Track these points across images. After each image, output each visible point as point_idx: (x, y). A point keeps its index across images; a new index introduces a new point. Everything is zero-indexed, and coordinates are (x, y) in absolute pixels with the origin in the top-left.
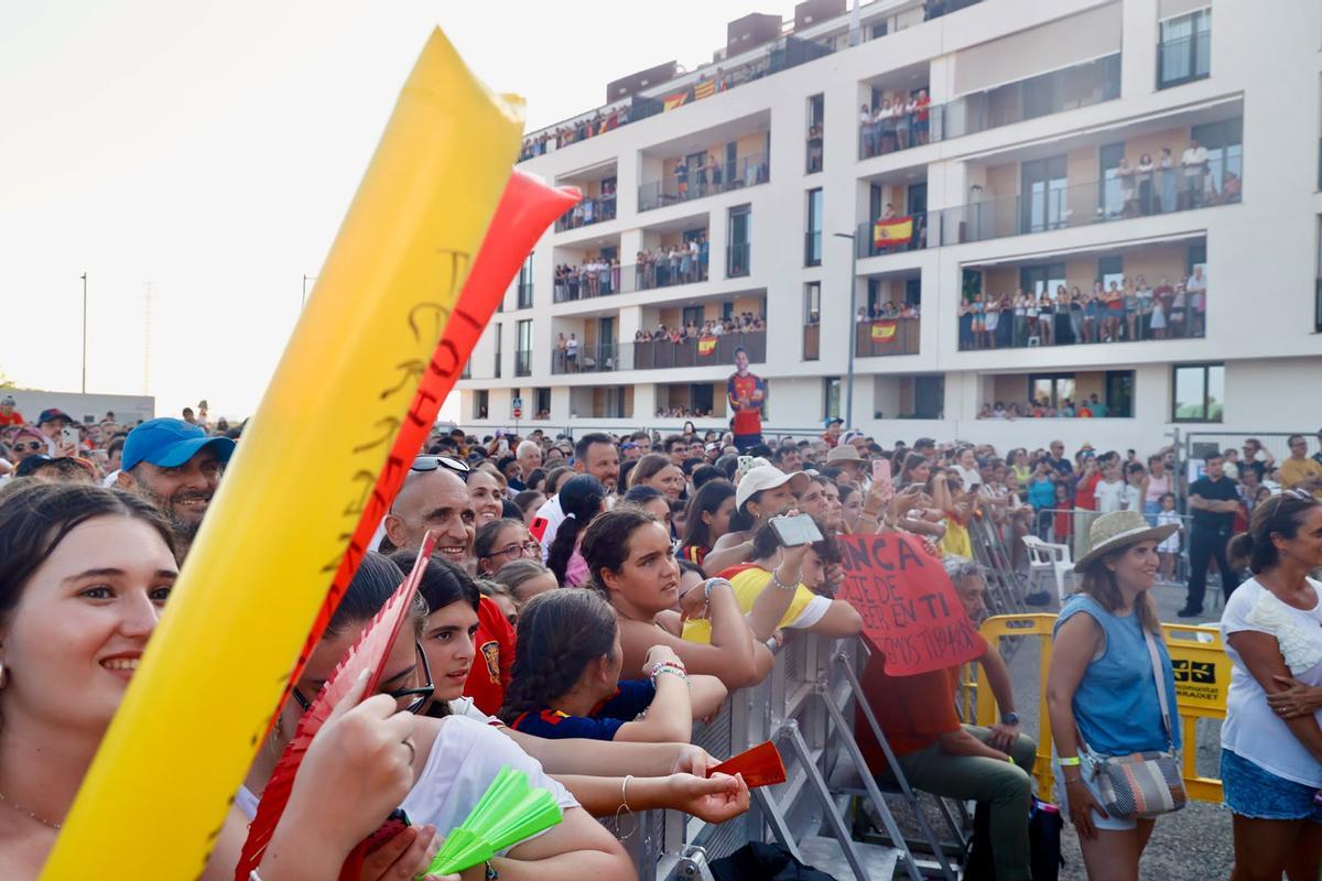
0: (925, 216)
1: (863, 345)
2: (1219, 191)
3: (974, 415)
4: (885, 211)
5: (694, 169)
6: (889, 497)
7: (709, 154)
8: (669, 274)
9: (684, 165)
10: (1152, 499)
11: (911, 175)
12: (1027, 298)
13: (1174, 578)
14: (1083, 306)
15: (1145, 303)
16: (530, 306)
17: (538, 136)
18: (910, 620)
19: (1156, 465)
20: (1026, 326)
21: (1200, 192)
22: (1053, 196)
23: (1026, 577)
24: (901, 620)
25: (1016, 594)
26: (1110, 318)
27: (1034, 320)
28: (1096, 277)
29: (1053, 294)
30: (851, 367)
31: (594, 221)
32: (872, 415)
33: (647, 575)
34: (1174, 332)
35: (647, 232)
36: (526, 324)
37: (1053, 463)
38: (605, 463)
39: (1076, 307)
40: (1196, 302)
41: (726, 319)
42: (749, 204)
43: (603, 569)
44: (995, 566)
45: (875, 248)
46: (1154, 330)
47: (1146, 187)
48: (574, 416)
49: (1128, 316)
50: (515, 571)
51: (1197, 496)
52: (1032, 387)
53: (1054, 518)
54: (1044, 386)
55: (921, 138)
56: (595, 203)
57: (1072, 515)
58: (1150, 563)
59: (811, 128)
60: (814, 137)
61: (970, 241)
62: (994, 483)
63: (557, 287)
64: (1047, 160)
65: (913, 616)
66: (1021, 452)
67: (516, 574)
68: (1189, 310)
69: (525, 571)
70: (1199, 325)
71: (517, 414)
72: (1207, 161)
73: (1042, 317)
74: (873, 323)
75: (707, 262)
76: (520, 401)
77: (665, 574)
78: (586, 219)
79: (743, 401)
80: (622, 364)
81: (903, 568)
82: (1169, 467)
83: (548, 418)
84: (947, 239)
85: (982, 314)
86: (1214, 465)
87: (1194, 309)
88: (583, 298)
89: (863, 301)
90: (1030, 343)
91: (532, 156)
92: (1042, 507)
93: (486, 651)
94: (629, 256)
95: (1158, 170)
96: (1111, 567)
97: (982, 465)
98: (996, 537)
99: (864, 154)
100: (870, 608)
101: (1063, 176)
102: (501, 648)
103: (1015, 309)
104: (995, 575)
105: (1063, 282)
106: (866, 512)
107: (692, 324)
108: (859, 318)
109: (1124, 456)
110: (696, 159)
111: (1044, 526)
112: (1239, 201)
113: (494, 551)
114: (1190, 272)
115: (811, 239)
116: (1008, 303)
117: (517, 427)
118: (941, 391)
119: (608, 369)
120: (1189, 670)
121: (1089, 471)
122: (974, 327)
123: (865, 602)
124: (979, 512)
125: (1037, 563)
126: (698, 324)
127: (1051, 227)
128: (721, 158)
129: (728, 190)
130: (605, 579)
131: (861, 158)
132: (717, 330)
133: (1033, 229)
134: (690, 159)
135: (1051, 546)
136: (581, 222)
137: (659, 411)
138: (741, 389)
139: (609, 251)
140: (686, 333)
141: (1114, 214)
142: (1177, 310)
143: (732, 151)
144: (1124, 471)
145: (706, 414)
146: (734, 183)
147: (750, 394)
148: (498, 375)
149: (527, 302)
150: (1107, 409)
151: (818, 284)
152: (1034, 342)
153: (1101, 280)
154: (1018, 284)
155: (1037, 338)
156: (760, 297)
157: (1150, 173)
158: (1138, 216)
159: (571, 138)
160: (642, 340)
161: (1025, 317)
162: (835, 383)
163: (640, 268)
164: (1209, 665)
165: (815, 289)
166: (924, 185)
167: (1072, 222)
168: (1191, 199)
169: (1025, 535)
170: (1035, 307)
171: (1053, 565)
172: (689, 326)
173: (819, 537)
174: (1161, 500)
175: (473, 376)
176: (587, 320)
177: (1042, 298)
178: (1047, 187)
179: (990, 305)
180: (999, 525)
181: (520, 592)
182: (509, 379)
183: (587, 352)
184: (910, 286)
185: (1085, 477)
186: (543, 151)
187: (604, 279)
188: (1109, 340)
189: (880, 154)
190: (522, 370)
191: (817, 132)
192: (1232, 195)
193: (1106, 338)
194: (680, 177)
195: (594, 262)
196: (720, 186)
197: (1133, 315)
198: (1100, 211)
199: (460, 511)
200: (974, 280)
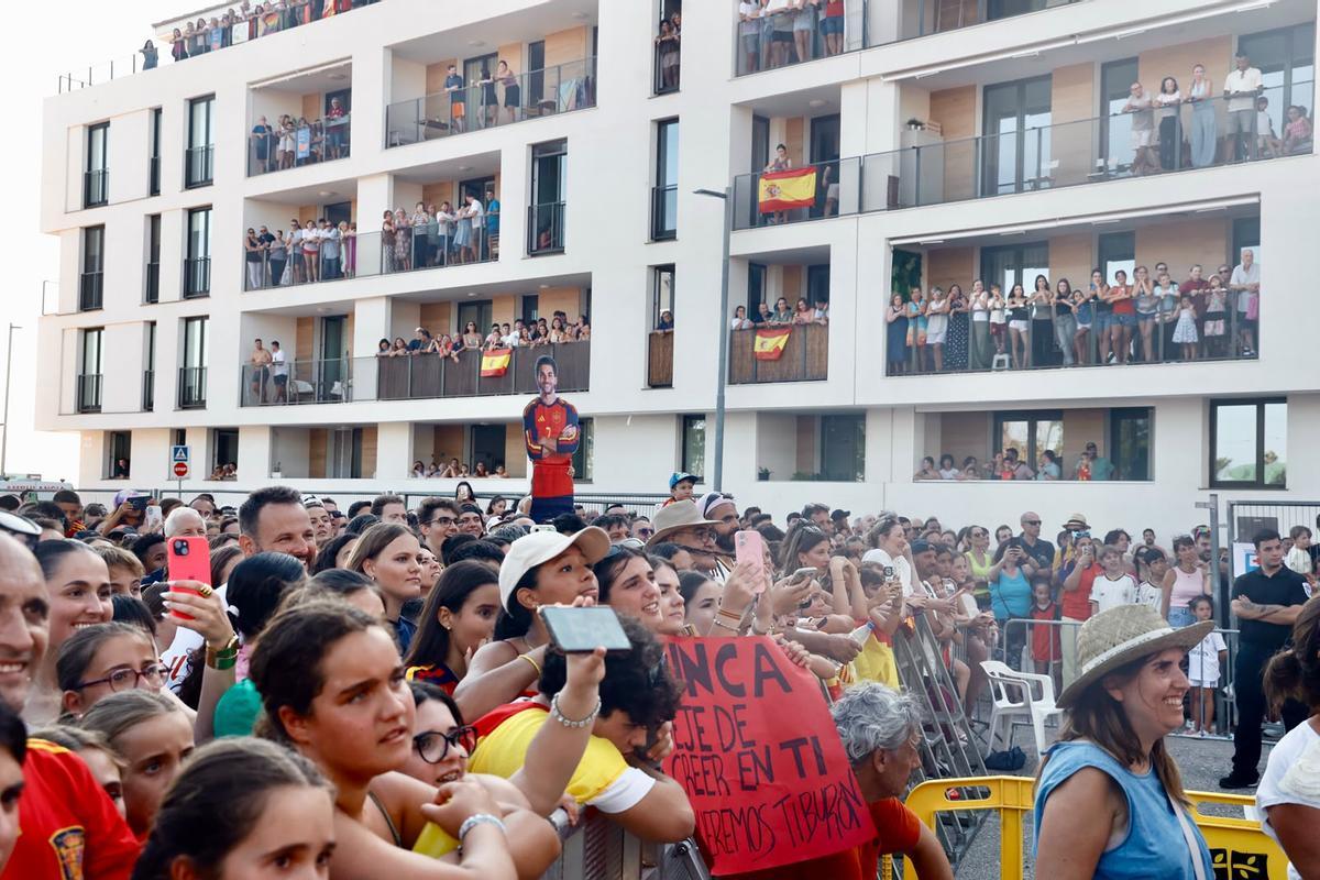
0: (836, 168)
1: (741, 366)
2: (1279, 135)
3: (911, 474)
4: (775, 155)
5: (476, 82)
6: (761, 589)
7: (500, 58)
8: (435, 248)
9: (460, 73)
10: (1178, 603)
11: (814, 103)
12: (991, 296)
13: (1214, 727)
14: (1074, 309)
15: (1168, 305)
16: (205, 293)
17: (219, 15)
18: (763, 779)
19: (1185, 552)
20: (989, 338)
21: (1252, 134)
22: (1030, 140)
23: (987, 726)
24: (750, 778)
25: (970, 749)
26: (1115, 329)
27: (1001, 329)
28: (1096, 266)
29: (1029, 288)
30: (721, 399)
31: (312, 159)
32: (753, 473)
33: (356, 718)
34: (1212, 350)
35: (400, 179)
36: (198, 323)
37: (1027, 548)
38: (289, 537)
39: (1063, 310)
40: (1244, 304)
41: (527, 321)
42: (565, 140)
43: (283, 708)
44: (937, 707)
45: (759, 215)
46: (1180, 346)
47: (1170, 127)
48: (277, 475)
49: (1141, 323)
50: (117, 708)
51: (1244, 599)
52: (998, 433)
53: (1029, 634)
54: (1016, 431)
55: (831, 43)
56: (315, 130)
57: (1057, 628)
58: (1178, 686)
59: (661, 23)
60: (667, 37)
61: (904, 206)
62: (936, 578)
63: (251, 265)
64: (1021, 84)
65: (769, 774)
66: (980, 531)
67: (118, 713)
68: (1234, 317)
69: (134, 708)
70: (1249, 340)
71: (181, 470)
72: (1262, 88)
73: (1013, 324)
74: (755, 330)
75: (497, 231)
76: (185, 450)
77: (386, 715)
78: (300, 156)
79: (547, 443)
80: (357, 392)
81: (759, 693)
82: (1205, 557)
83: (234, 478)
84: (868, 205)
85: (922, 318)
86: (1269, 549)
87: (1241, 316)
88: (293, 283)
89: (740, 297)
90: (994, 366)
91: (208, 49)
92: (1012, 616)
93: (59, 844)
94: (370, 217)
95: (1186, 102)
96: (1118, 696)
97: (918, 549)
98: (938, 662)
99: (742, 69)
100: (703, 758)
101: (1047, 109)
102: (87, 837)
103: (972, 311)
104: (937, 720)
105: (1045, 272)
106: (723, 613)
107: (471, 328)
108: (735, 323)
109: (1138, 539)
110: (480, 65)
111: (1016, 646)
112: (1310, 151)
113: (88, 679)
114: (1235, 260)
115: (660, 198)
116: (963, 301)
117: (180, 492)
118: (861, 438)
119: (336, 399)
120: (1228, 865)
121: (1082, 561)
122: (910, 338)
123: (697, 751)
124: (910, 623)
125: (1003, 703)
126: (482, 328)
127: (1027, 186)
128: (518, 67)
129: (531, 117)
130: (288, 726)
131: (738, 74)
132: (512, 339)
133: (1001, 190)
134: (471, 66)
135: (1027, 676)
136: (291, 161)
137: (418, 468)
138: (544, 424)
139: (338, 209)
140: (462, 341)
141: (1121, 168)
142: (1215, 316)
143: (537, 54)
144: (1136, 562)
145: (493, 472)
146: (541, 106)
147: (557, 434)
148: (148, 405)
149: (199, 287)
150: (1112, 467)
151: (670, 268)
152: (1000, 363)
153: (1102, 270)
154: (977, 273)
155: (1006, 357)
156: (581, 288)
157: (1176, 105)
158: (1157, 172)
159: (273, 22)
160: (390, 353)
161: (988, 324)
162: (699, 426)
163: (389, 238)
164: (1257, 856)
165: (666, 276)
166: (836, 117)
167: (1058, 180)
168: (1237, 146)
169: (985, 659)
170: (1002, 309)
171: (1028, 706)
172: (467, 331)
173: (623, 643)
174: (1192, 605)
175: (103, 409)
176: (301, 319)
177: (1012, 295)
178: (1021, 124)
179: (934, 306)
180: (944, 645)
181: (125, 743)
182: (167, 413)
183: (302, 372)
184: (813, 274)
185: (1078, 568)
186: (226, 40)
187: (329, 253)
188: (1114, 360)
189: (768, 67)
191: (670, 30)
192: (1297, 142)
193: (1109, 360)
194: (453, 93)
195: (314, 226)
196: (517, 110)
197: (1149, 321)
198: (1100, 163)
199: (20, 600)
200: (909, 265)
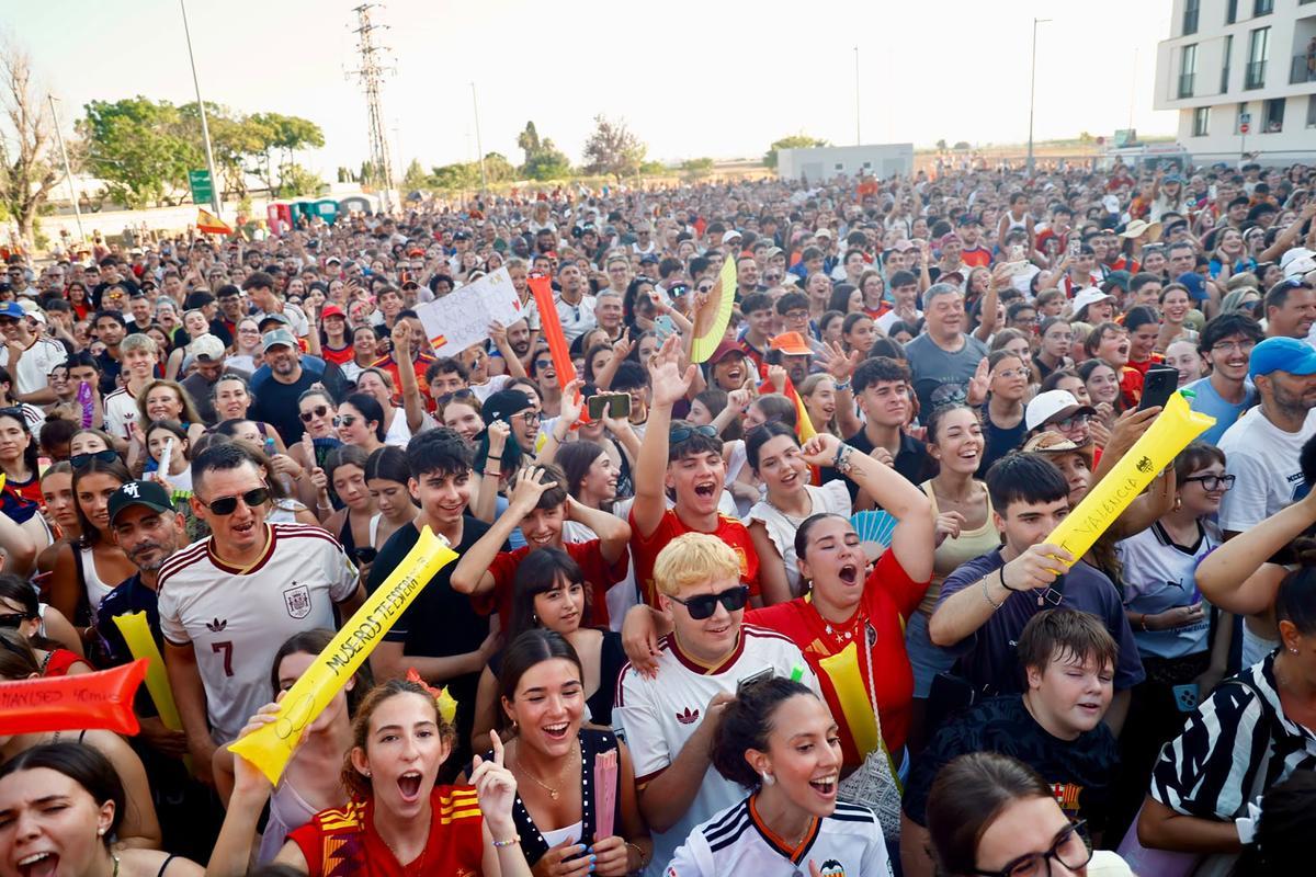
16: (1270, 11)
36: (1262, 32)
48: (1312, 126)
71: (1243, 129)
76: (1247, 116)
83: (1280, 131)
148: (1224, 90)
149: (1265, 8)
175: (1195, 95)
182: (1237, 92)
190: (1252, 83)
